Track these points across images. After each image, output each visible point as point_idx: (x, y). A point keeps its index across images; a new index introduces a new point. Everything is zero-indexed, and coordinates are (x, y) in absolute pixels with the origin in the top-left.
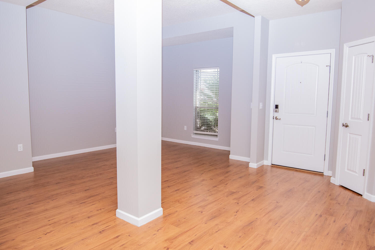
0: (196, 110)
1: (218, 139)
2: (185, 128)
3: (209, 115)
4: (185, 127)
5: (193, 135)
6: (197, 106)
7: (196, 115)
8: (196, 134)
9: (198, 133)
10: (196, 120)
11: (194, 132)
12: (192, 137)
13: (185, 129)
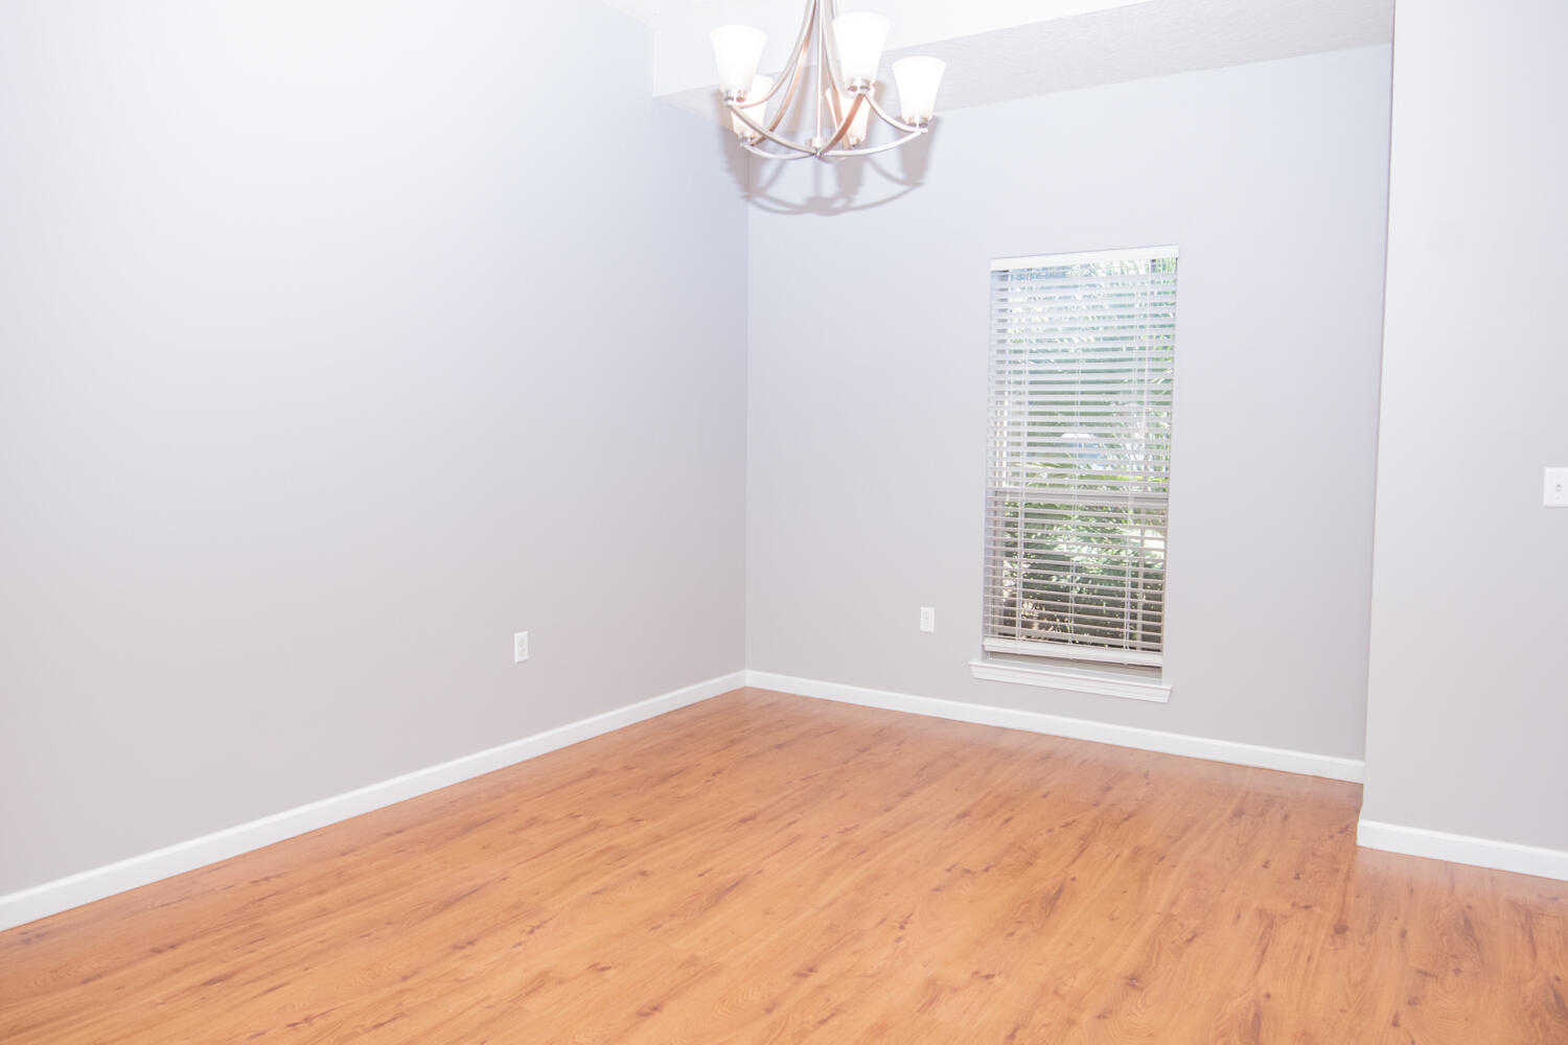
3: (1074, 539)
12: (975, 675)
13: (923, 628)
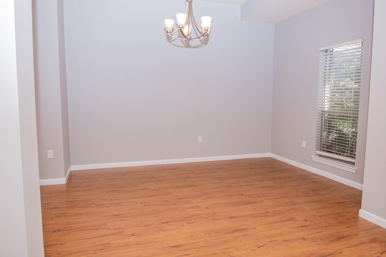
0: (322, 117)
1: (355, 171)
2: (304, 144)
4: (304, 142)
5: (315, 156)
6: (326, 109)
7: (322, 125)
8: (320, 155)
9: (323, 155)
10: (321, 133)
11: (317, 151)
